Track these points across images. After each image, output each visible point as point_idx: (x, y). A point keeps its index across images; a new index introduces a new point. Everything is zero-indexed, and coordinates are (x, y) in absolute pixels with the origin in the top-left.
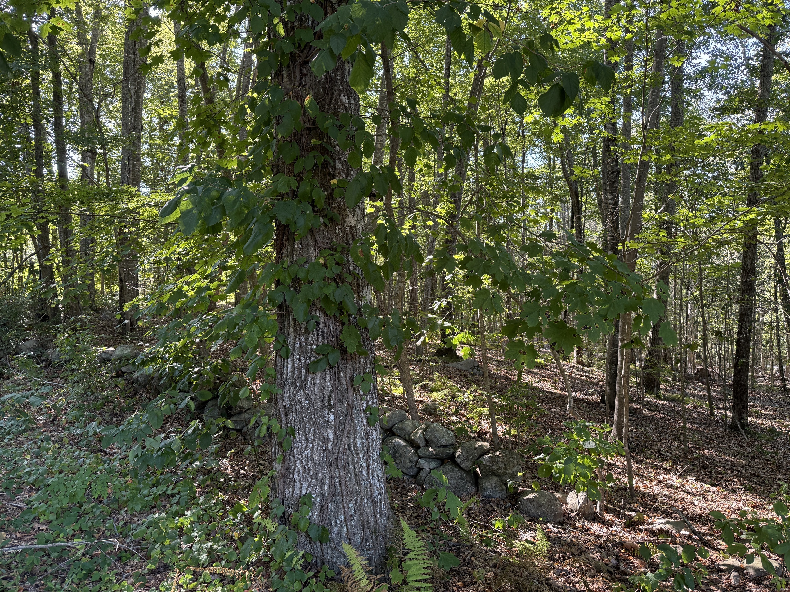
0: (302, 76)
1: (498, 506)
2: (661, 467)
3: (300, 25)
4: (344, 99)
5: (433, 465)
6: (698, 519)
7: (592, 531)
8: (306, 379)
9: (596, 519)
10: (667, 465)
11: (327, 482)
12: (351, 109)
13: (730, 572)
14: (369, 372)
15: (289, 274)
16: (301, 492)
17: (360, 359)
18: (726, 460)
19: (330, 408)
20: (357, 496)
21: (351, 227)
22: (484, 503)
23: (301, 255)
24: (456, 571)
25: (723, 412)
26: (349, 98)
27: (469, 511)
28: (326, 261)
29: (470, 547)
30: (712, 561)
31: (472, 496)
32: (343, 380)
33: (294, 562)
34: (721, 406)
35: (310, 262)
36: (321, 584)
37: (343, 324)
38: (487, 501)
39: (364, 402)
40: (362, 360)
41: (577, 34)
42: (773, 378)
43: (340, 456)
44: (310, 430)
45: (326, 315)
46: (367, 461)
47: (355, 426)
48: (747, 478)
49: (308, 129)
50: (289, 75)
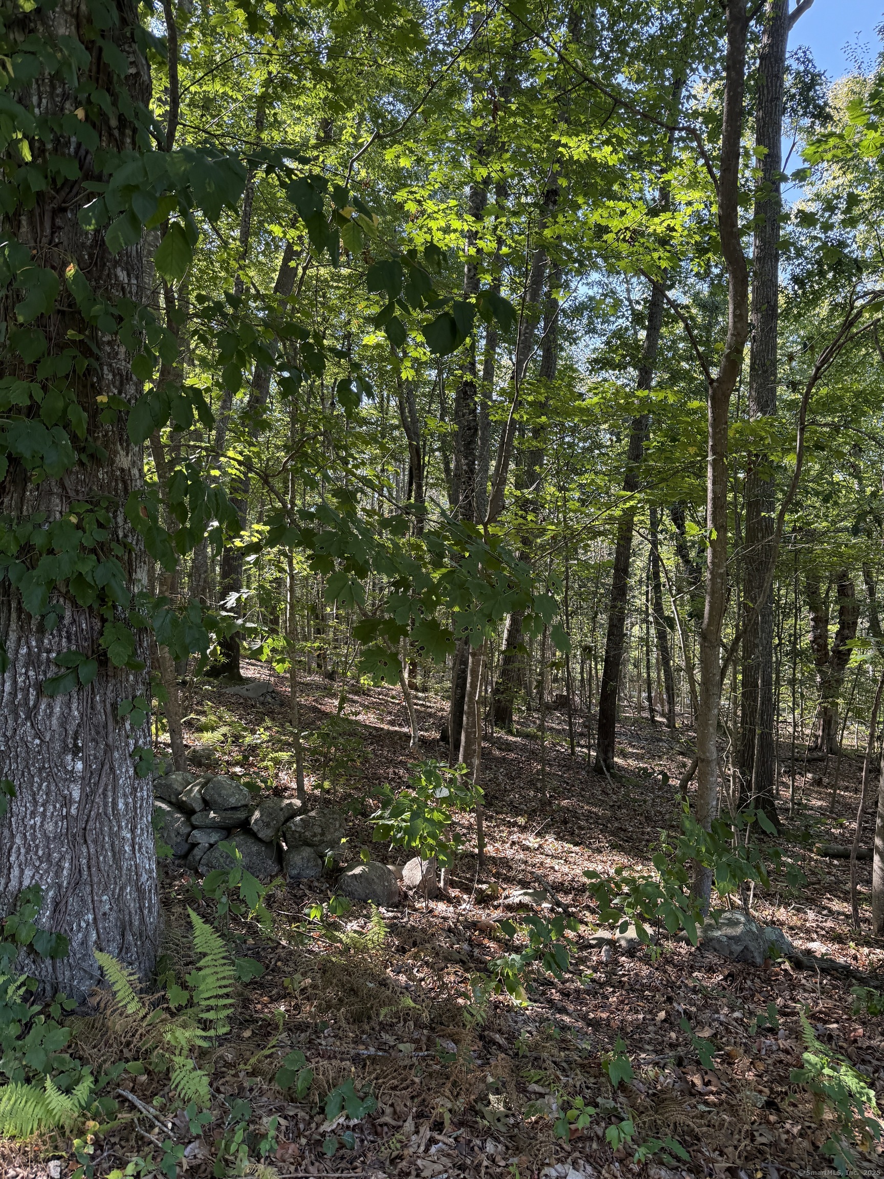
0: (55, 229)
1: (310, 888)
2: (515, 824)
3: (55, 149)
4: (122, 275)
5: (214, 837)
6: (559, 887)
7: (436, 913)
8: (36, 706)
9: (440, 896)
10: (521, 820)
11: (67, 865)
12: (130, 292)
13: (601, 947)
14: (142, 695)
15: (16, 538)
16: (21, 883)
17: (127, 675)
18: (590, 812)
19: (76, 750)
20: (115, 883)
21: (122, 470)
22: (290, 886)
23: (36, 509)
24: (256, 983)
25: (585, 750)
26: (129, 275)
27: (270, 900)
28: (81, 520)
29: (274, 949)
30: (580, 936)
31: (273, 877)
32: (99, 707)
33: (10, 992)
34: (582, 742)
35: (51, 520)
36: (53, 1022)
37: (104, 620)
38: (296, 882)
39: (132, 742)
40: (131, 678)
41: (439, 235)
42: (640, 708)
43: (91, 824)
44: (40, 786)
45: (75, 604)
46: (133, 831)
47: (115, 779)
48: (613, 834)
49: (59, 311)
50: (31, 223)
